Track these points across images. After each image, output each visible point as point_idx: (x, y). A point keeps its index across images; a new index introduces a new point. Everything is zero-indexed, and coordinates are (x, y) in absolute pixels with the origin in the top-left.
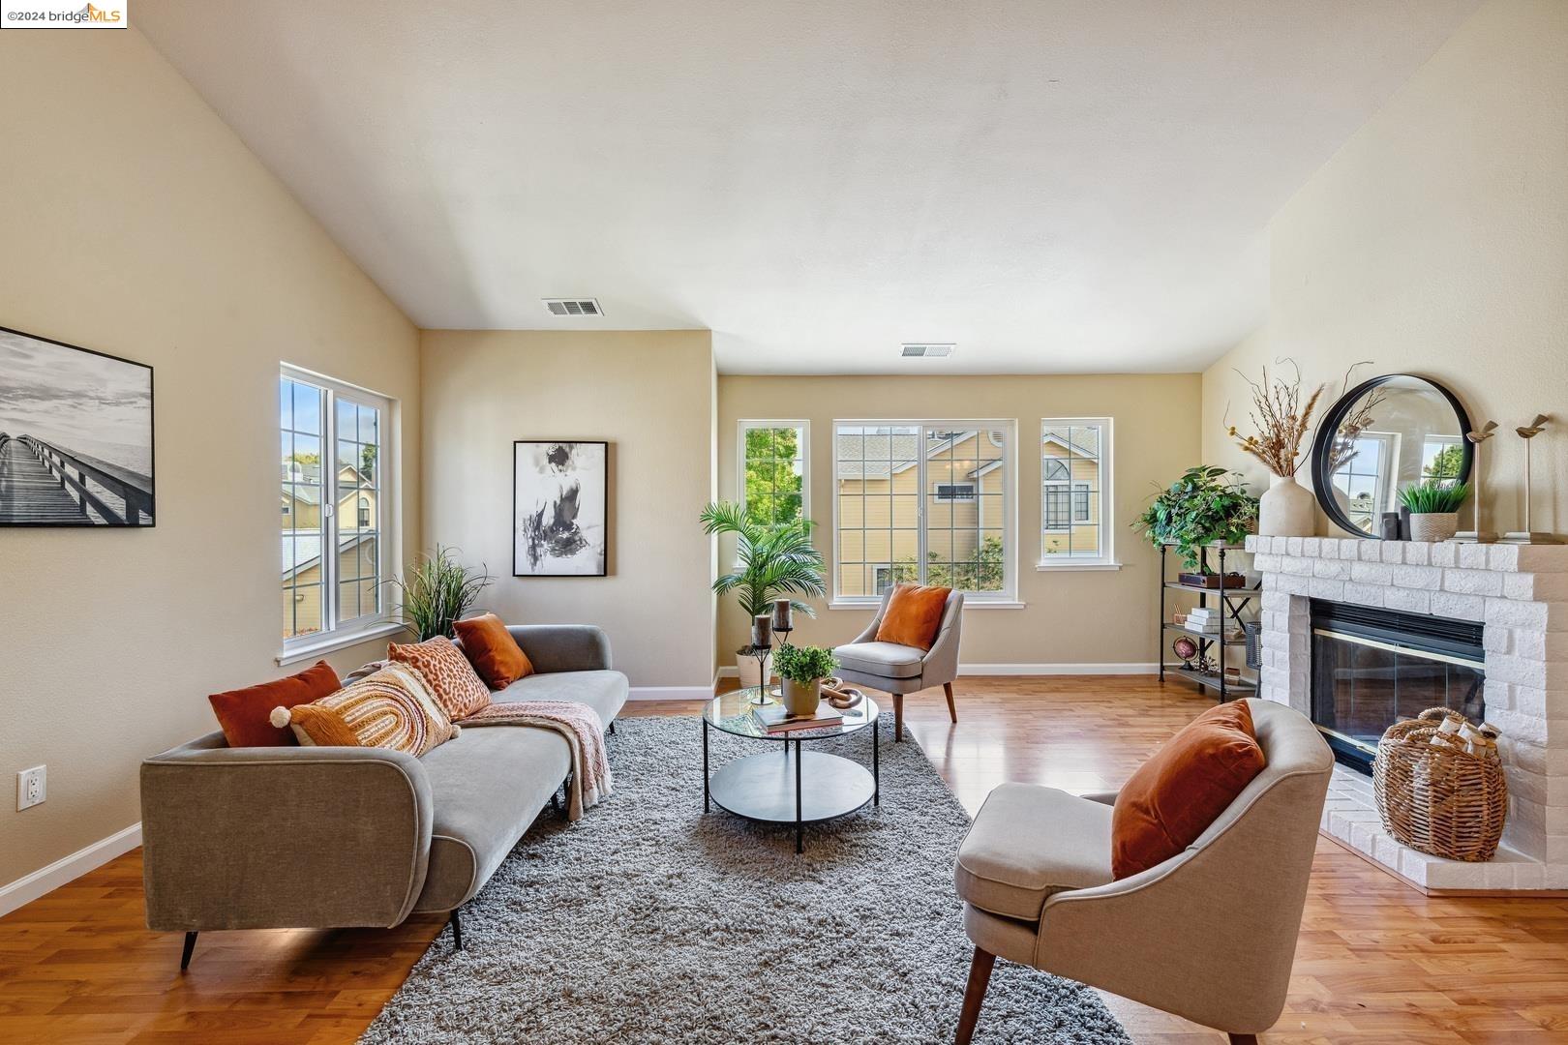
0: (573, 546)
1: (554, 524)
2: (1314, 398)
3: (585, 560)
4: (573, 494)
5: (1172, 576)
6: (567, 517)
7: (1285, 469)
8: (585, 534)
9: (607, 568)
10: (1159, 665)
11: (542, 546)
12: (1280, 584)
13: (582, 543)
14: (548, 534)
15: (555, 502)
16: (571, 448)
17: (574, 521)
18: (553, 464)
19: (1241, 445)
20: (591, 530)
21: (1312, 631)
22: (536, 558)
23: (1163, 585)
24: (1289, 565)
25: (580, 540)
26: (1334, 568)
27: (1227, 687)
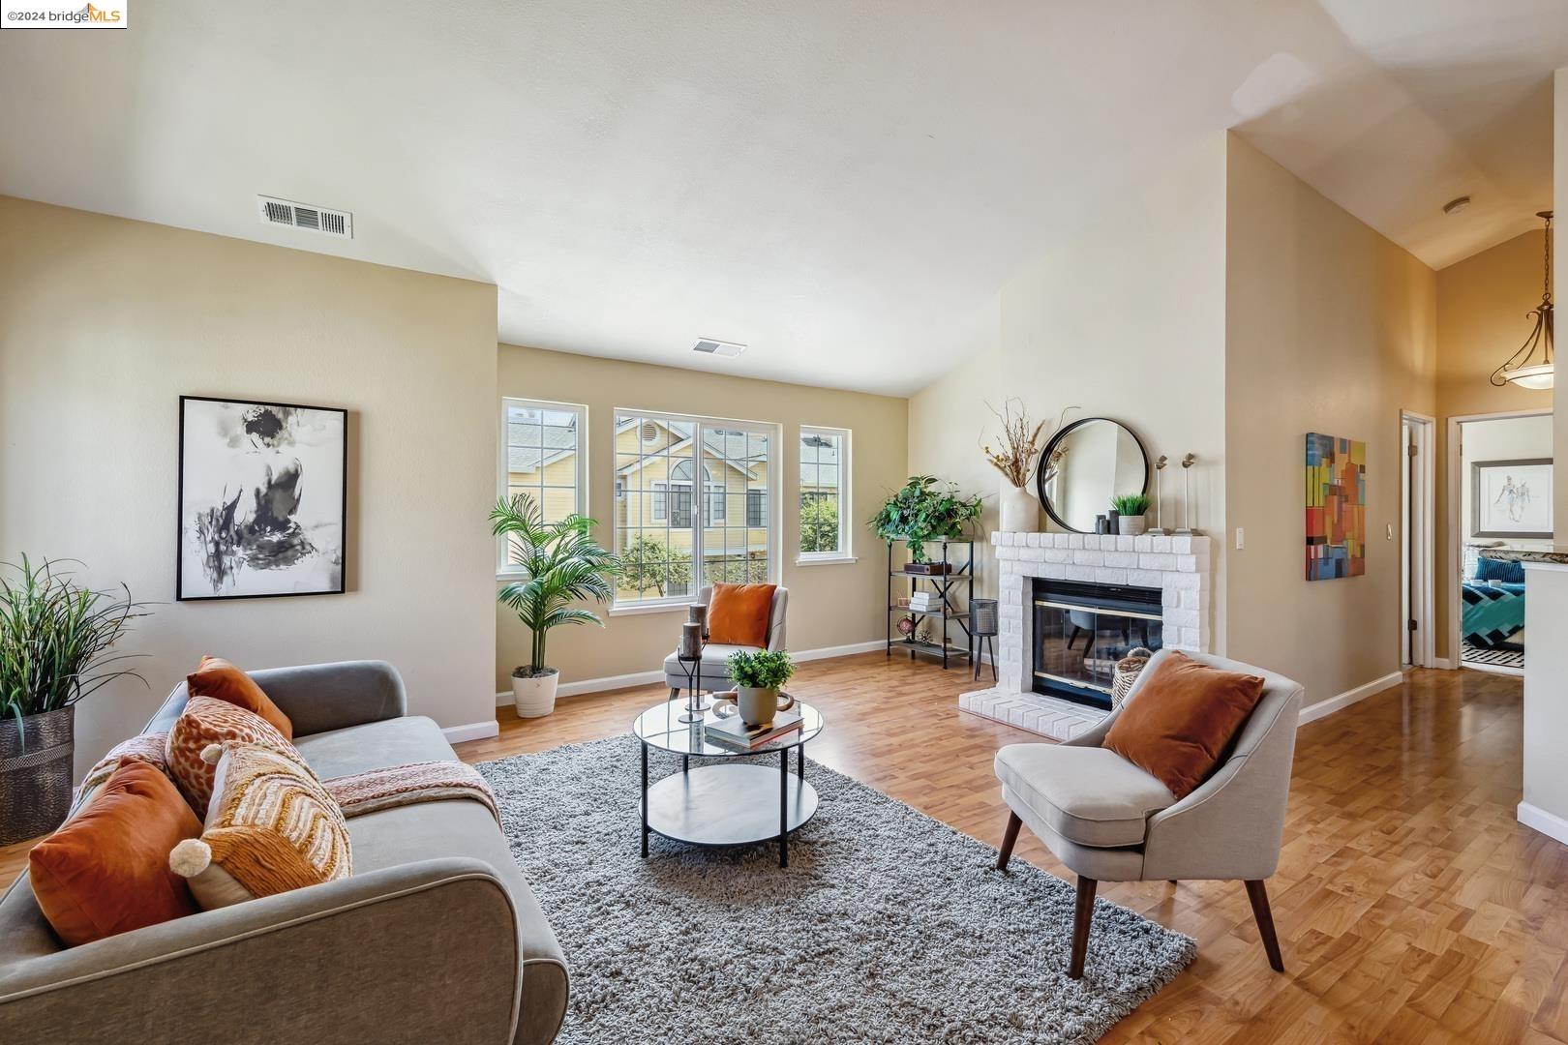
0: (290, 553)
1: (256, 521)
2: (1039, 429)
3: (313, 571)
4: (290, 479)
5: (898, 565)
6: (278, 511)
7: (1018, 480)
8: (309, 535)
9: (345, 582)
10: (887, 641)
11: (233, 553)
12: (1015, 569)
13: (305, 548)
14: (246, 536)
15: (258, 491)
16: (287, 414)
17: (292, 518)
18: (255, 436)
19: (990, 460)
20: (320, 529)
21: (1034, 602)
22: (221, 572)
23: (890, 574)
24: (1025, 554)
25: (302, 544)
26: (1061, 555)
27: (947, 653)
